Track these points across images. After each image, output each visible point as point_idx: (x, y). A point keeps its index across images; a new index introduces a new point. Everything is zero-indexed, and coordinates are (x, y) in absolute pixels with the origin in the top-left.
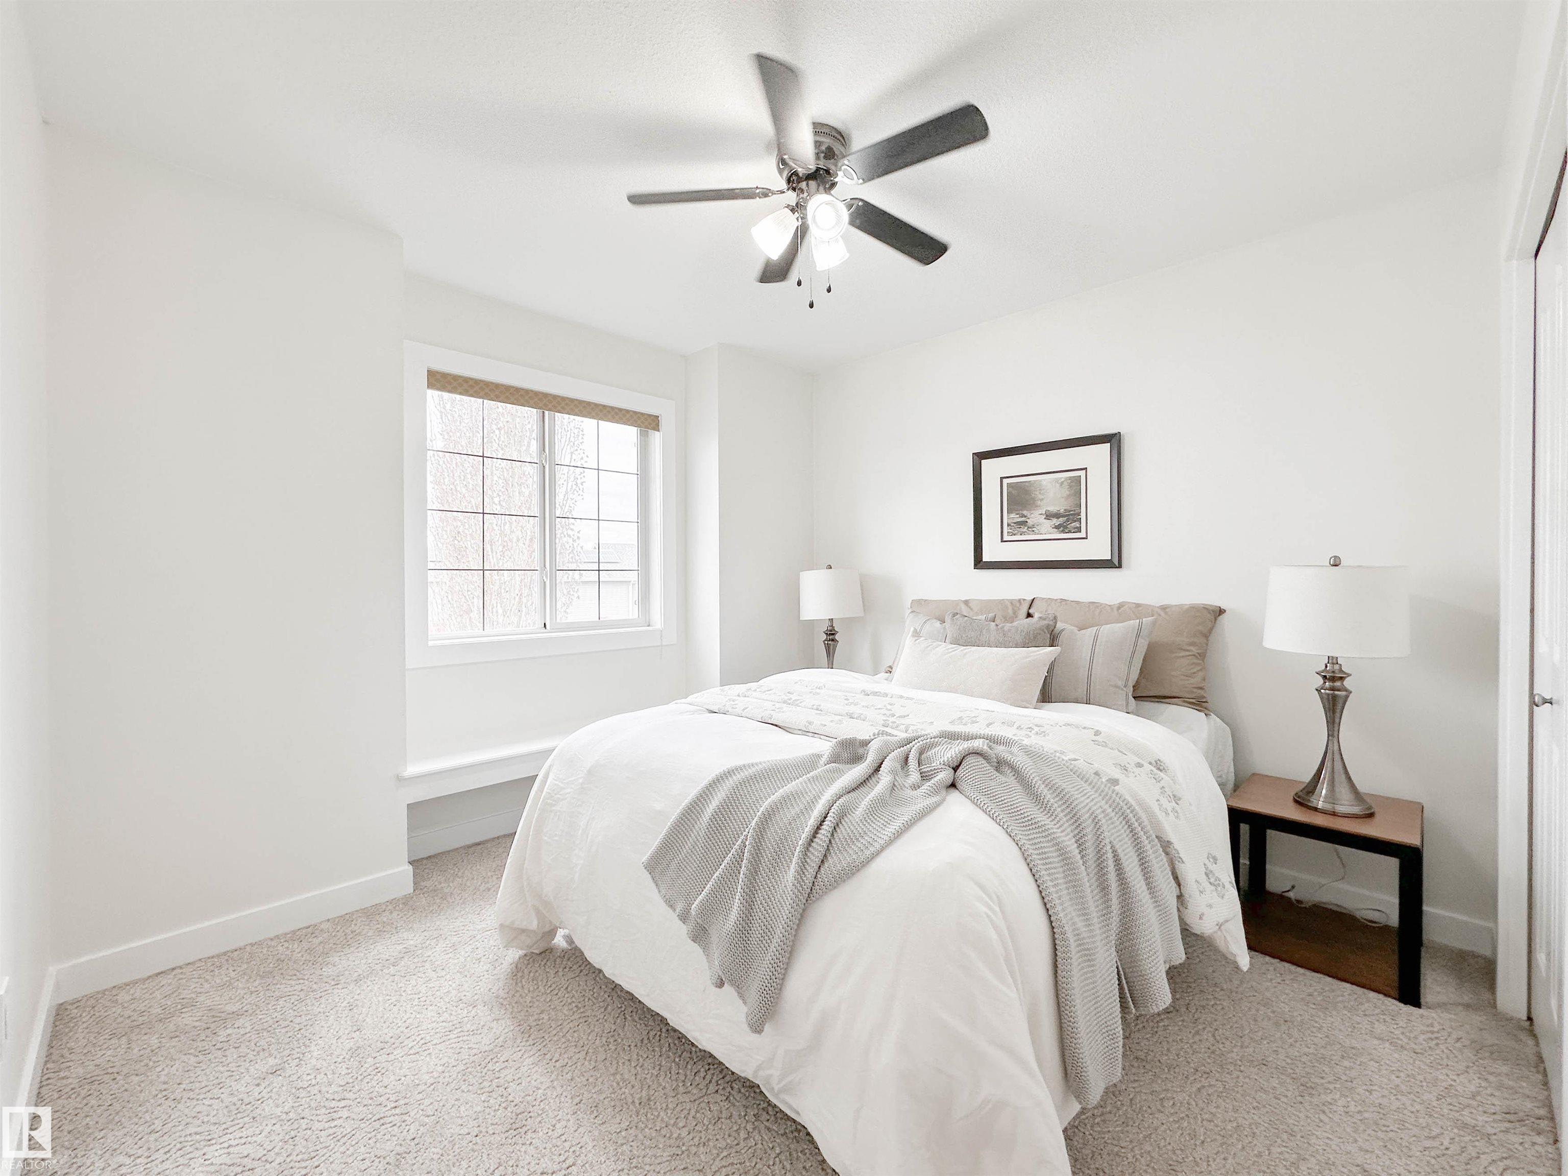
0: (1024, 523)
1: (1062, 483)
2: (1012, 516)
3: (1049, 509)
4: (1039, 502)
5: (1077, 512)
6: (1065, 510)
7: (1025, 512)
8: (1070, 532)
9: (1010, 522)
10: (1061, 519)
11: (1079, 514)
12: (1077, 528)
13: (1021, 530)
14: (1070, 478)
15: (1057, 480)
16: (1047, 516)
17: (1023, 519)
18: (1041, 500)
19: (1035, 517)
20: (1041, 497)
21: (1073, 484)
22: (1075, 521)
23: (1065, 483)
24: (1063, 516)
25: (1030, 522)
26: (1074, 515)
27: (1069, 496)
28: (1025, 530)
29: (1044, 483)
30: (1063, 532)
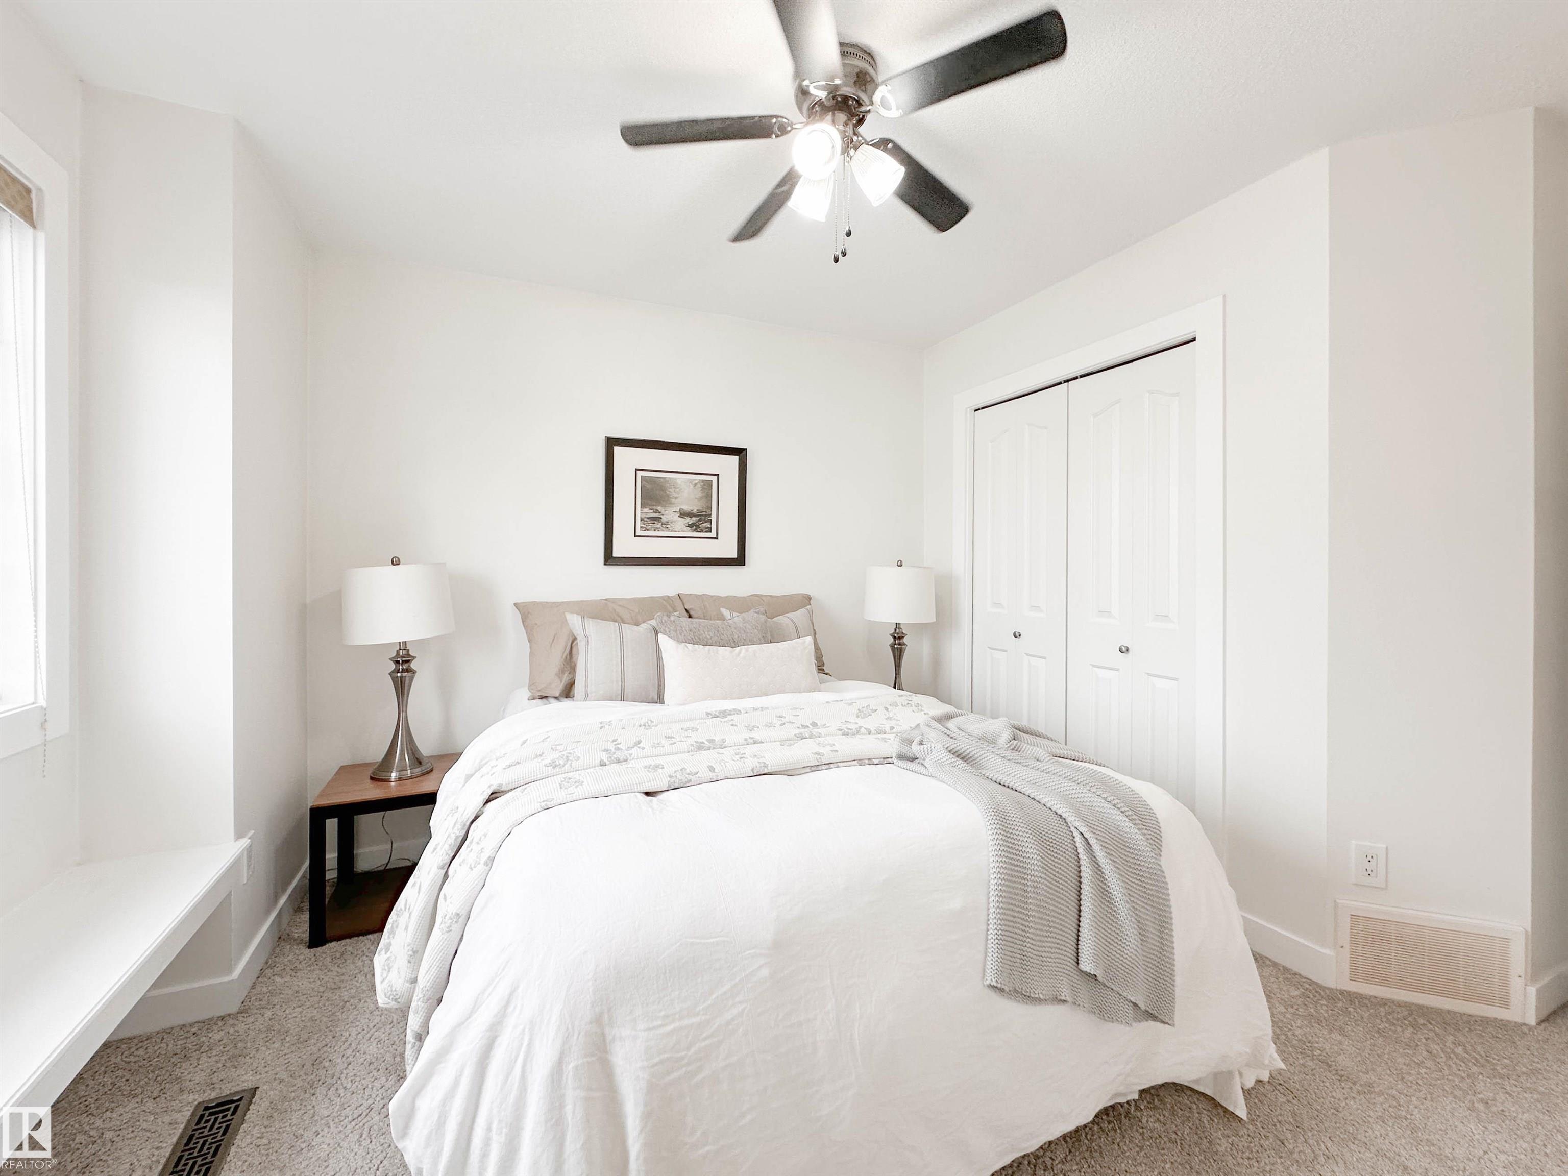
0: (658, 519)
1: (696, 484)
2: (646, 510)
3: (682, 507)
4: (673, 500)
5: (708, 513)
6: (698, 510)
7: (659, 508)
8: (702, 531)
9: (643, 516)
10: (694, 519)
11: (710, 515)
12: (708, 528)
13: (656, 526)
14: (703, 481)
15: (691, 481)
16: (681, 514)
17: (657, 515)
18: (676, 498)
19: (669, 514)
20: (676, 495)
21: (706, 487)
22: (706, 522)
23: (699, 486)
24: (695, 516)
25: (664, 519)
26: (706, 515)
27: (702, 497)
28: (658, 526)
29: (679, 482)
30: (696, 530)
